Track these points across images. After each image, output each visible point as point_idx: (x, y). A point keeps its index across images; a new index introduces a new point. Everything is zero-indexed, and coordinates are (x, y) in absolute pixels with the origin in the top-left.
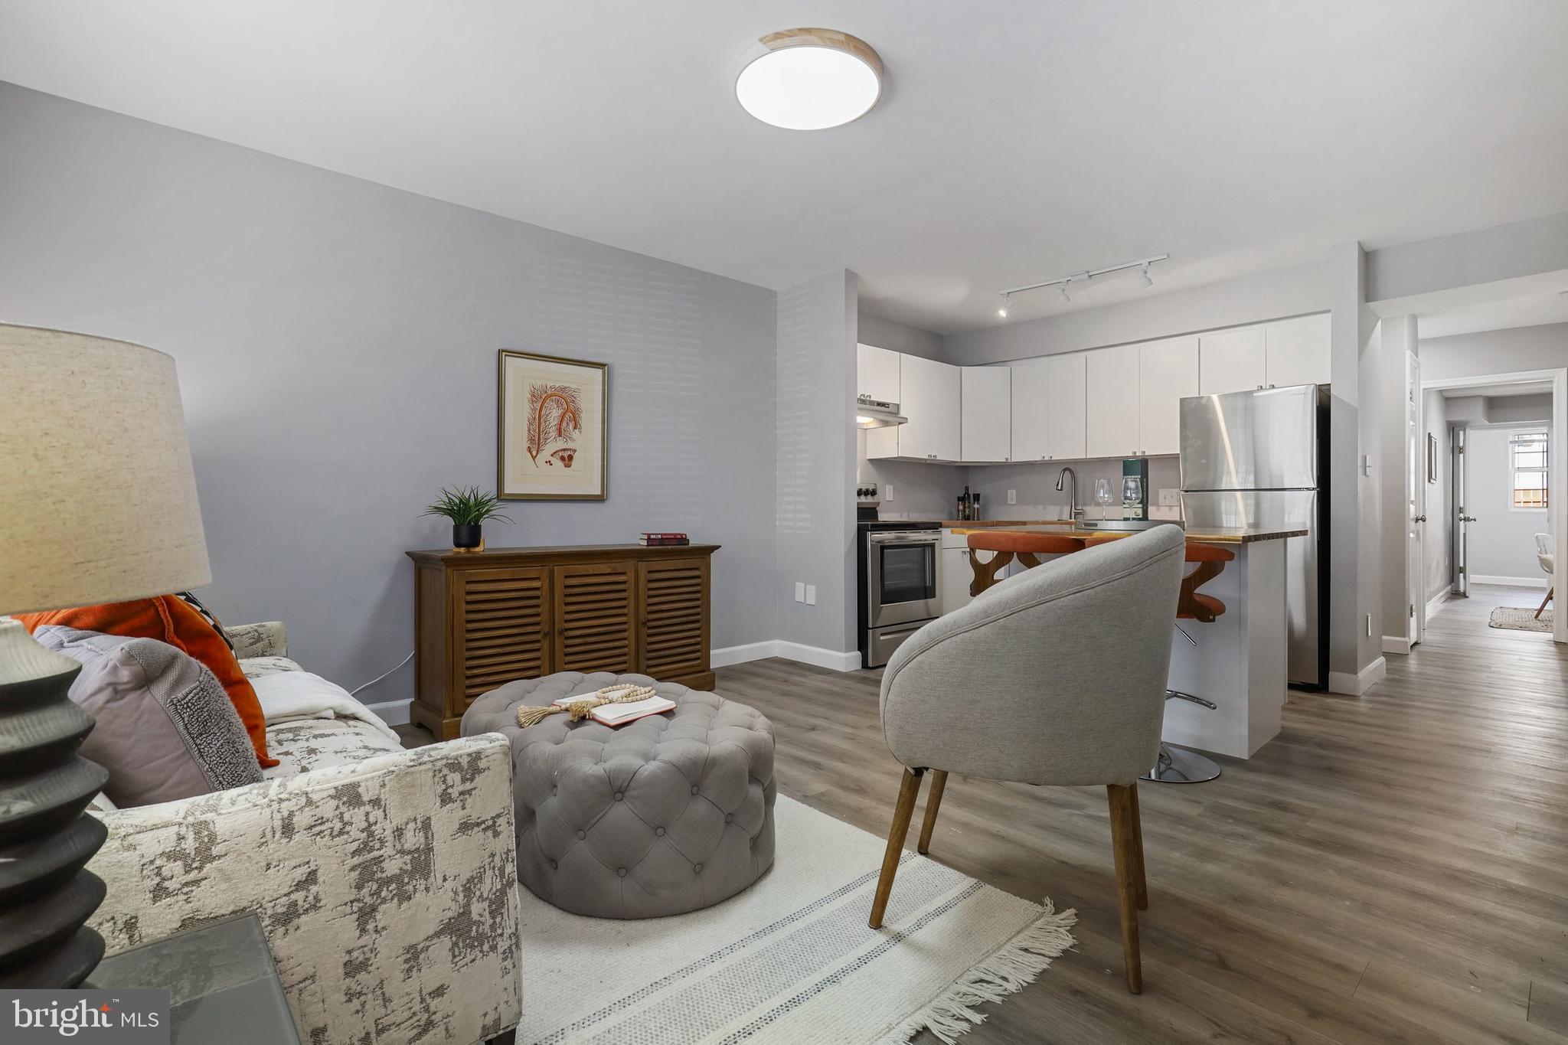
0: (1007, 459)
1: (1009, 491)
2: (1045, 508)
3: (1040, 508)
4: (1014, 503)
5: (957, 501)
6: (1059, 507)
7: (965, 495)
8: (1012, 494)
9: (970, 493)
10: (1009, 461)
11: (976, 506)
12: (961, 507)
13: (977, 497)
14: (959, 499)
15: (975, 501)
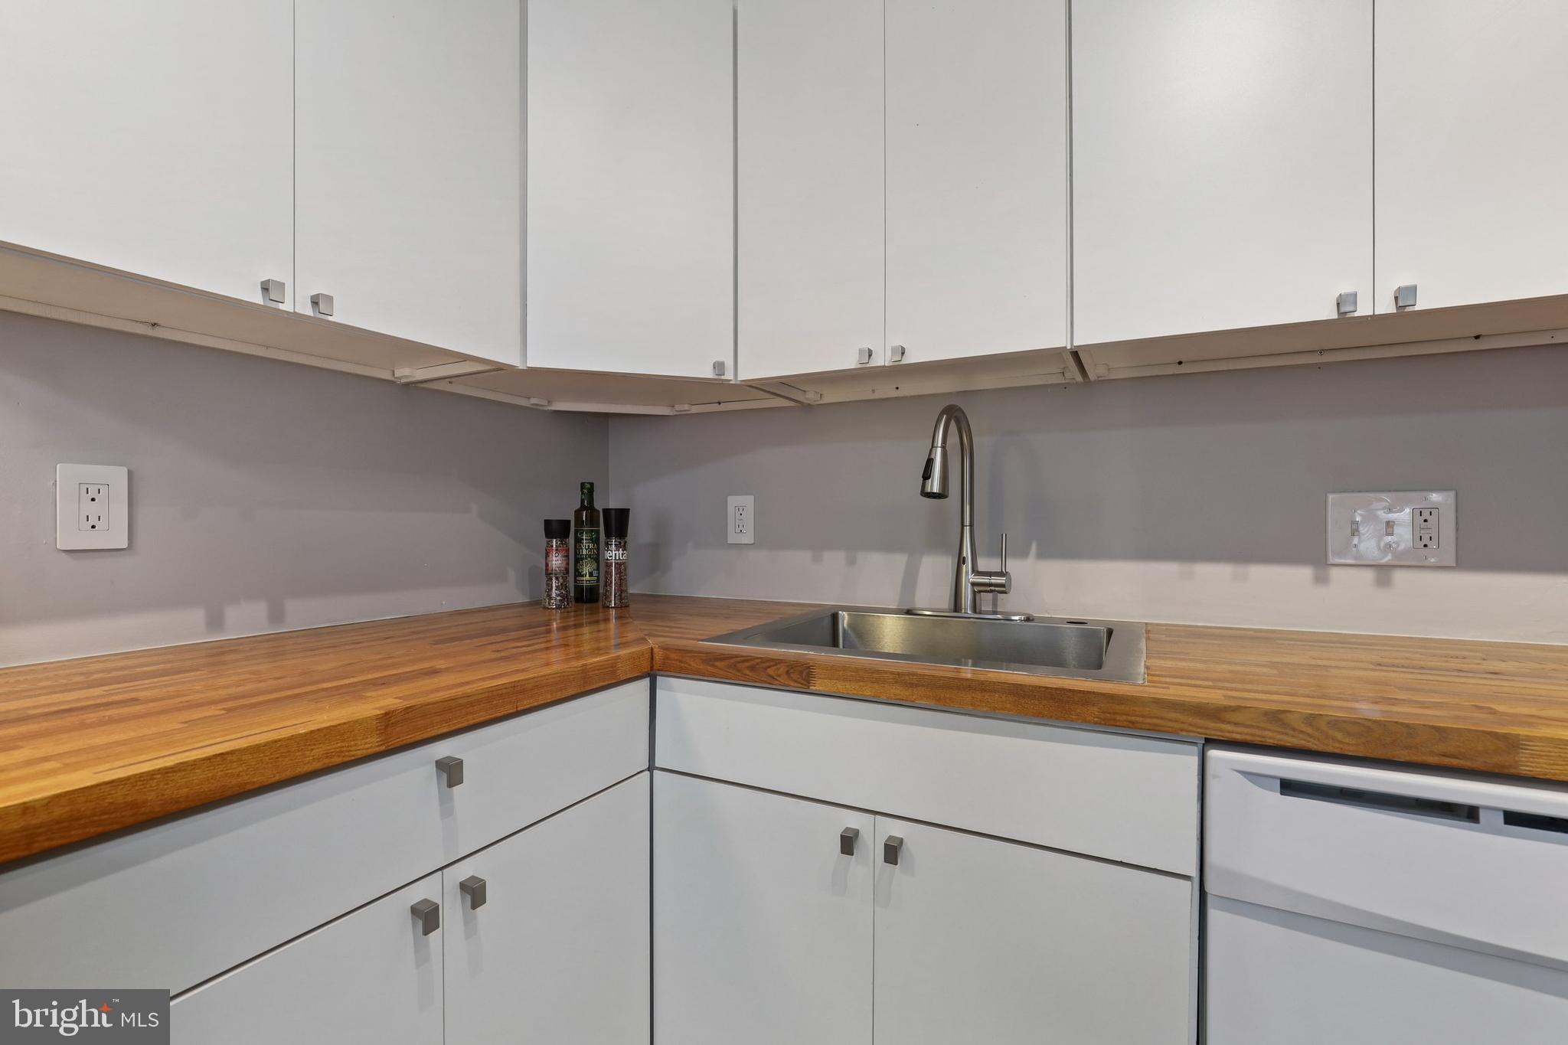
0: (719, 367)
1: (733, 501)
2: (852, 562)
3: (835, 559)
4: (748, 538)
5: (545, 540)
6: (900, 560)
7: (578, 513)
8: (741, 509)
9: (599, 505)
10: (729, 375)
11: (613, 554)
12: (556, 561)
13: (618, 523)
14: (556, 530)
15: (608, 535)
